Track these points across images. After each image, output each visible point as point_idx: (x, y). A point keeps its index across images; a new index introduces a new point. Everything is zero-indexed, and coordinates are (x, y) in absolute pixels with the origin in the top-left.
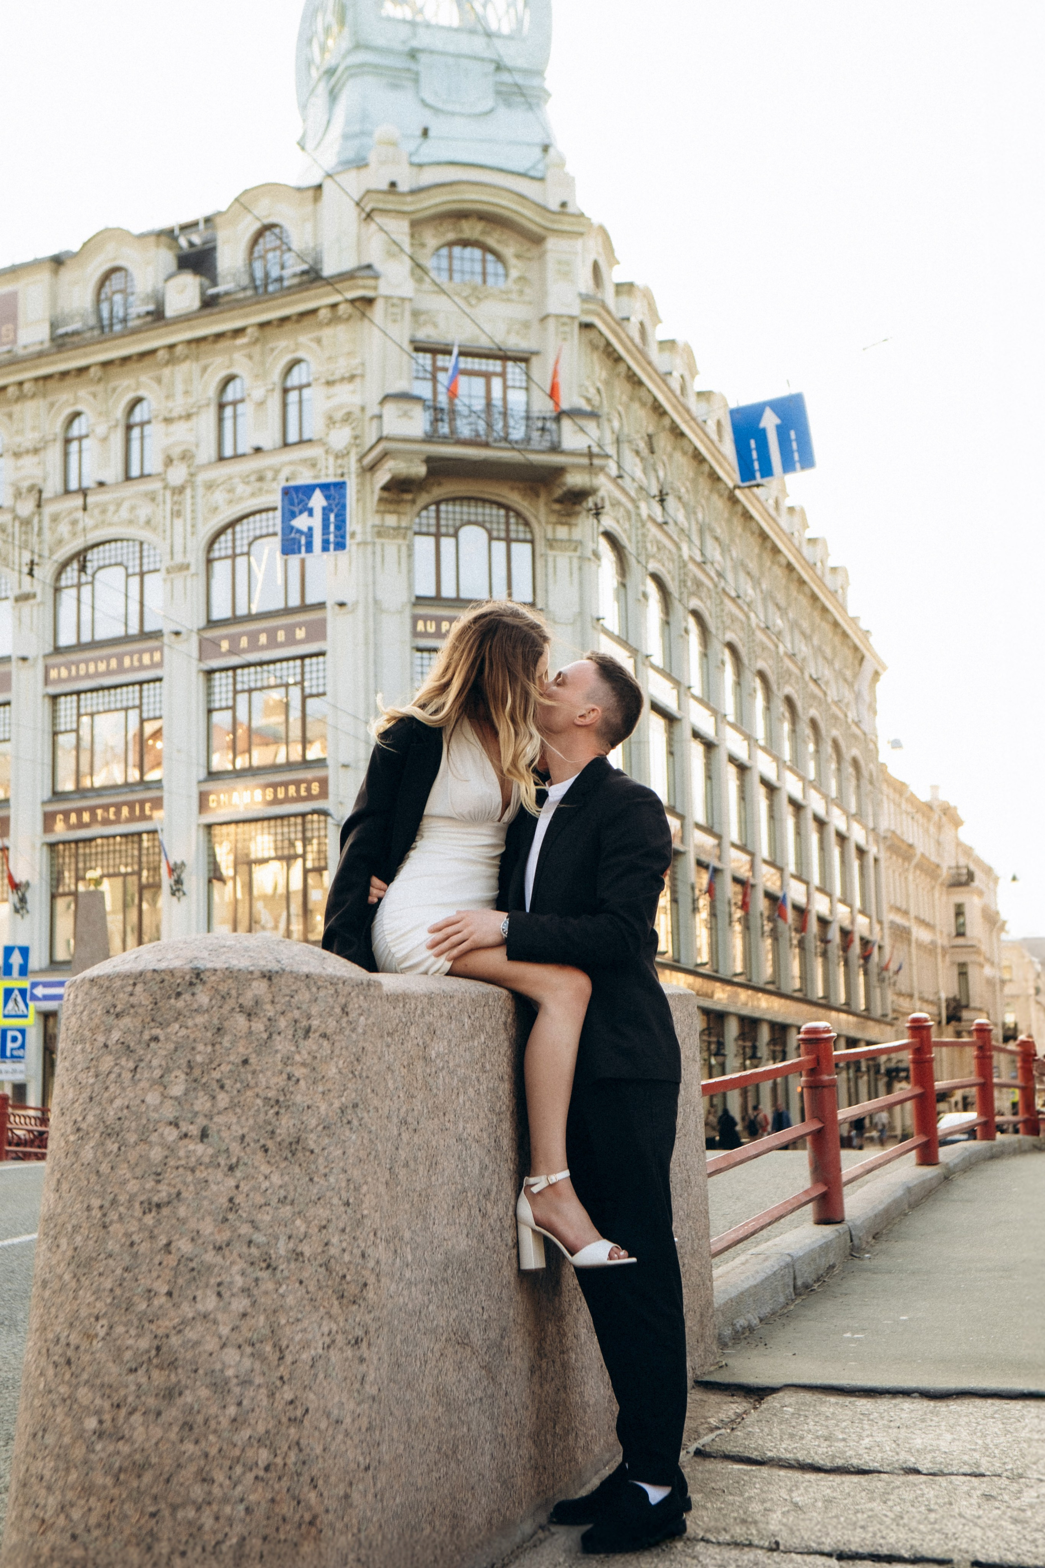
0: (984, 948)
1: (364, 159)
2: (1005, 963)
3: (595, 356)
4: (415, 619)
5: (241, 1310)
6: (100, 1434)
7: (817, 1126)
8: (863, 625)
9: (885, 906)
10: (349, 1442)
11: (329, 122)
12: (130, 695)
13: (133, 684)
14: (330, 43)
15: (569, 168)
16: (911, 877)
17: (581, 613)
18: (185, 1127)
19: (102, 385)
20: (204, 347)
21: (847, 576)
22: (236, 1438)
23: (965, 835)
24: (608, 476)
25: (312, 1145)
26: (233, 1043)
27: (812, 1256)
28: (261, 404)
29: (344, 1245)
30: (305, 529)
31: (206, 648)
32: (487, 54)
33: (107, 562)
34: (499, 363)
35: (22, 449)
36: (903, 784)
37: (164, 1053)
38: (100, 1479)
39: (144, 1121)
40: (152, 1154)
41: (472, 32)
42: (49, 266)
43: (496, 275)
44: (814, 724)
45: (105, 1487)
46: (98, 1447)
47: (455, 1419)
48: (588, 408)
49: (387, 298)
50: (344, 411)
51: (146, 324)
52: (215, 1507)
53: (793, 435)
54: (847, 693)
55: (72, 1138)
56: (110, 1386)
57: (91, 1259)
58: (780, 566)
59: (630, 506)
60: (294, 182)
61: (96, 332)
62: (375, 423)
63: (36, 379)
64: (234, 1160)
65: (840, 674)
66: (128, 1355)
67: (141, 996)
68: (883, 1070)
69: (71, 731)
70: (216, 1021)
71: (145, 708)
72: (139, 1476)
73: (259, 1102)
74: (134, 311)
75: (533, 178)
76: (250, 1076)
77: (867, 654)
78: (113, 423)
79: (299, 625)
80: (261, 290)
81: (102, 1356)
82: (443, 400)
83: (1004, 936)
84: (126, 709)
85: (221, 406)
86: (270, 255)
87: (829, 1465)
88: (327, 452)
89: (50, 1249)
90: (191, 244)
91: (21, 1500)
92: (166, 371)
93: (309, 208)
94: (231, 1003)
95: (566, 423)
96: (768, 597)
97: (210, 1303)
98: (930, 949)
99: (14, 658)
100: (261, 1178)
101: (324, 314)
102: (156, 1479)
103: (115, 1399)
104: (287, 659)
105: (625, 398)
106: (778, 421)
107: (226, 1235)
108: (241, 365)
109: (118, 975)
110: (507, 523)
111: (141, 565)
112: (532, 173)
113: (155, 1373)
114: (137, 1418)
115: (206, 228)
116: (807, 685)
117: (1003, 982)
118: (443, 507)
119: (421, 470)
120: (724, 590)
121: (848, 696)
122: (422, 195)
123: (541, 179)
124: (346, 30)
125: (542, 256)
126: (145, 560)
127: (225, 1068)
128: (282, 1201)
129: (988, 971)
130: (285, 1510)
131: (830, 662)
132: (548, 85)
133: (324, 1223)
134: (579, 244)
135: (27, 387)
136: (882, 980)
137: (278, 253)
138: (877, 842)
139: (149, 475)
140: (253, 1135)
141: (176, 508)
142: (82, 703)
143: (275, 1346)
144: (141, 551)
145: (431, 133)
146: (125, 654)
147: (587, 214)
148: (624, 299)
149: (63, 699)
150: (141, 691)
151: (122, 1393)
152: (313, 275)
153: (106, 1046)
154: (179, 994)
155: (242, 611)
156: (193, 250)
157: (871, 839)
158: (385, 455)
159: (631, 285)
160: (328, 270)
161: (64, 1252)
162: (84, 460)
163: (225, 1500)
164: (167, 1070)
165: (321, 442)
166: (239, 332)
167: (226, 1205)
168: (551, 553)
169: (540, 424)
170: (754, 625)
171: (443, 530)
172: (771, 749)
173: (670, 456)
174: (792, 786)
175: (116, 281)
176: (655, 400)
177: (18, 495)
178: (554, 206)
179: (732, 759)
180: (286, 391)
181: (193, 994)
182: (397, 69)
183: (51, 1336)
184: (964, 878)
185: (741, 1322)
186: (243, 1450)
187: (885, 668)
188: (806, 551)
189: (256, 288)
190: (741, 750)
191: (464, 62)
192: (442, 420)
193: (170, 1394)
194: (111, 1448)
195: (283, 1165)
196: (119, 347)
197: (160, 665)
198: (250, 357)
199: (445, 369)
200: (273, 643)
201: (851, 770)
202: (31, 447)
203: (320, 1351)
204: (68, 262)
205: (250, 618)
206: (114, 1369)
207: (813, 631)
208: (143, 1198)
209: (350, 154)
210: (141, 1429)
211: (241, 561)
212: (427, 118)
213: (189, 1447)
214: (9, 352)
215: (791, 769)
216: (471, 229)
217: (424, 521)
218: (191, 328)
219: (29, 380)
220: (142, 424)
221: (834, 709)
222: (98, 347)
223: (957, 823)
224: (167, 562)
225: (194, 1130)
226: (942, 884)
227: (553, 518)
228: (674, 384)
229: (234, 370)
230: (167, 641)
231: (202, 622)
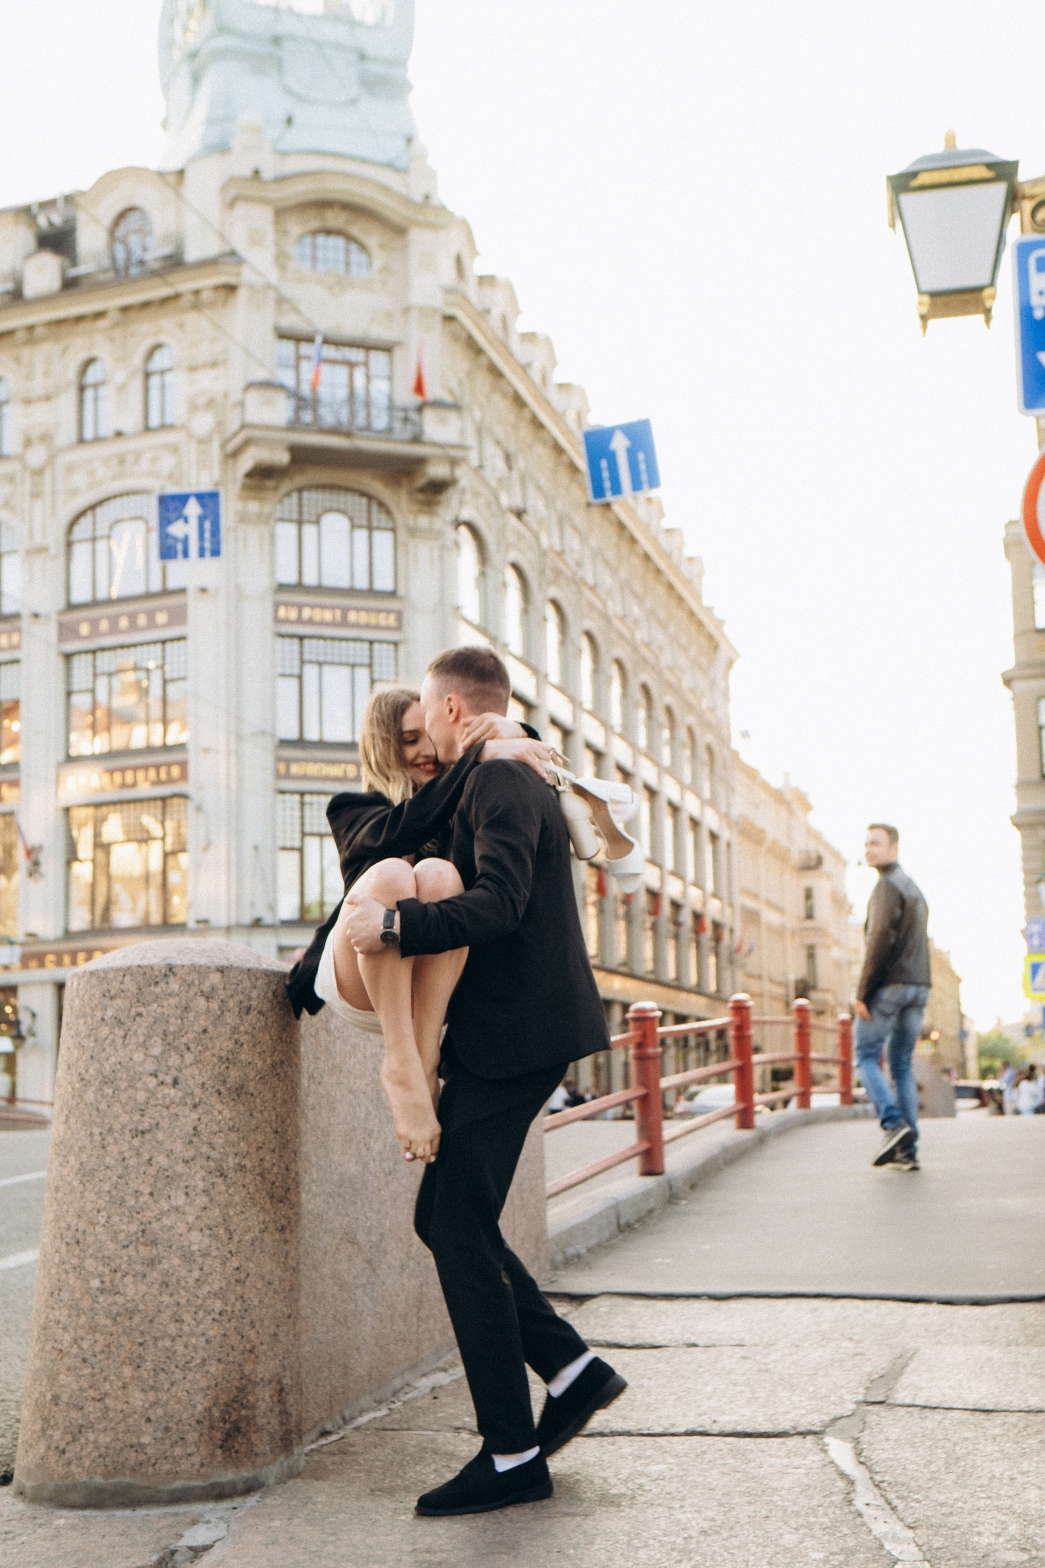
0: (832, 930)
1: (227, 144)
3: (458, 348)
4: (277, 606)
5: (203, 1205)
6: (102, 1291)
7: (641, 1092)
8: (718, 614)
9: (736, 889)
10: (277, 1297)
11: (191, 104)
14: (193, 24)
15: (431, 161)
16: (762, 862)
17: (441, 602)
18: (161, 1077)
20: (63, 329)
21: (703, 566)
22: (199, 1293)
23: (814, 819)
24: (469, 467)
25: (251, 1090)
26: (196, 1017)
27: (633, 1201)
28: (122, 388)
29: (275, 1161)
30: (182, 536)
31: (66, 631)
32: (350, 43)
34: (361, 352)
36: (755, 771)
37: (146, 1025)
38: (102, 1320)
39: (132, 1073)
40: (138, 1096)
41: (335, 20)
43: (360, 264)
44: (669, 711)
45: (106, 1326)
46: (101, 1299)
47: (346, 1296)
48: (450, 400)
49: (251, 287)
50: (207, 397)
51: (4, 302)
52: (184, 1339)
53: (642, 456)
54: (702, 680)
55: (77, 1085)
56: (109, 1258)
57: (93, 1169)
58: (637, 556)
59: (490, 496)
60: (154, 165)
62: (238, 410)
64: (197, 1100)
65: (695, 662)
66: (122, 1236)
67: (129, 984)
70: (184, 1002)
71: (3, 689)
72: (131, 1318)
73: (215, 1060)
75: (395, 169)
76: (208, 1041)
77: (721, 642)
79: (161, 610)
80: (122, 273)
81: (103, 1237)
82: (306, 389)
83: (851, 919)
85: (82, 389)
86: (132, 238)
87: (630, 1343)
88: (188, 437)
89: (61, 1165)
90: (51, 224)
91: (43, 1339)
92: (26, 352)
93: (171, 192)
94: (195, 989)
95: (428, 414)
96: (625, 585)
97: (180, 1200)
98: (779, 932)
100: (216, 1113)
101: (187, 299)
102: (143, 1320)
103: (113, 1266)
104: (148, 643)
105: (486, 390)
106: (627, 444)
107: (191, 1153)
108: (101, 348)
109: (112, 969)
110: (369, 512)
112: (395, 164)
113: (141, 1248)
114: (129, 1279)
115: (66, 207)
116: (662, 674)
117: (851, 964)
118: (306, 495)
119: (283, 458)
120: (582, 579)
121: (702, 683)
122: (287, 183)
123: (404, 171)
124: (209, 13)
125: (405, 247)
126: (3, 541)
127: (191, 1036)
128: (231, 1129)
129: (836, 953)
130: (232, 1343)
131: (685, 650)
132: (410, 76)
133: (260, 1145)
134: (441, 236)
136: (731, 963)
137: (140, 235)
138: (730, 827)
139: (8, 457)
140: (210, 1082)
141: (35, 489)
143: (226, 1229)
145: (297, 120)
147: (449, 207)
148: (486, 291)
151: (118, 1261)
152: (175, 261)
153: (103, 1019)
154: (157, 983)
155: (102, 595)
156: (53, 230)
157: (724, 824)
158: (247, 443)
159: (493, 278)
160: (192, 254)
161: (73, 1166)
163: (192, 1334)
164: (149, 1037)
165: (184, 427)
166: (99, 315)
167: (191, 1131)
168: (413, 542)
169: (402, 414)
170: (610, 614)
171: (305, 517)
172: (627, 735)
173: (530, 447)
174: (647, 772)
176: (516, 392)
178: (418, 197)
179: (589, 746)
180: (148, 375)
181: (167, 983)
182: (260, 55)
183: (63, 1225)
184: (813, 862)
185: (571, 1251)
186: (204, 1301)
187: (738, 656)
188: (663, 539)
189: (117, 270)
190: (598, 739)
192: (305, 408)
193: (152, 1263)
194: (110, 1300)
195: (232, 1104)
197: (17, 647)
198: (112, 340)
199: (308, 358)
200: (133, 627)
201: (705, 756)
203: (257, 1234)
205: (109, 602)
206: (111, 1246)
207: (669, 619)
208: (133, 1126)
209: (214, 139)
210: (132, 1286)
211: (101, 545)
212: (290, 106)
213: (166, 1298)
215: (646, 756)
216: (335, 219)
217: (287, 508)
218: (51, 309)
220: (1, 404)
221: (689, 696)
223: (808, 807)
224: (25, 544)
225: (169, 1079)
226: (792, 868)
227: (415, 507)
228: (536, 375)
229: (95, 353)
230: (25, 623)
231: (62, 605)
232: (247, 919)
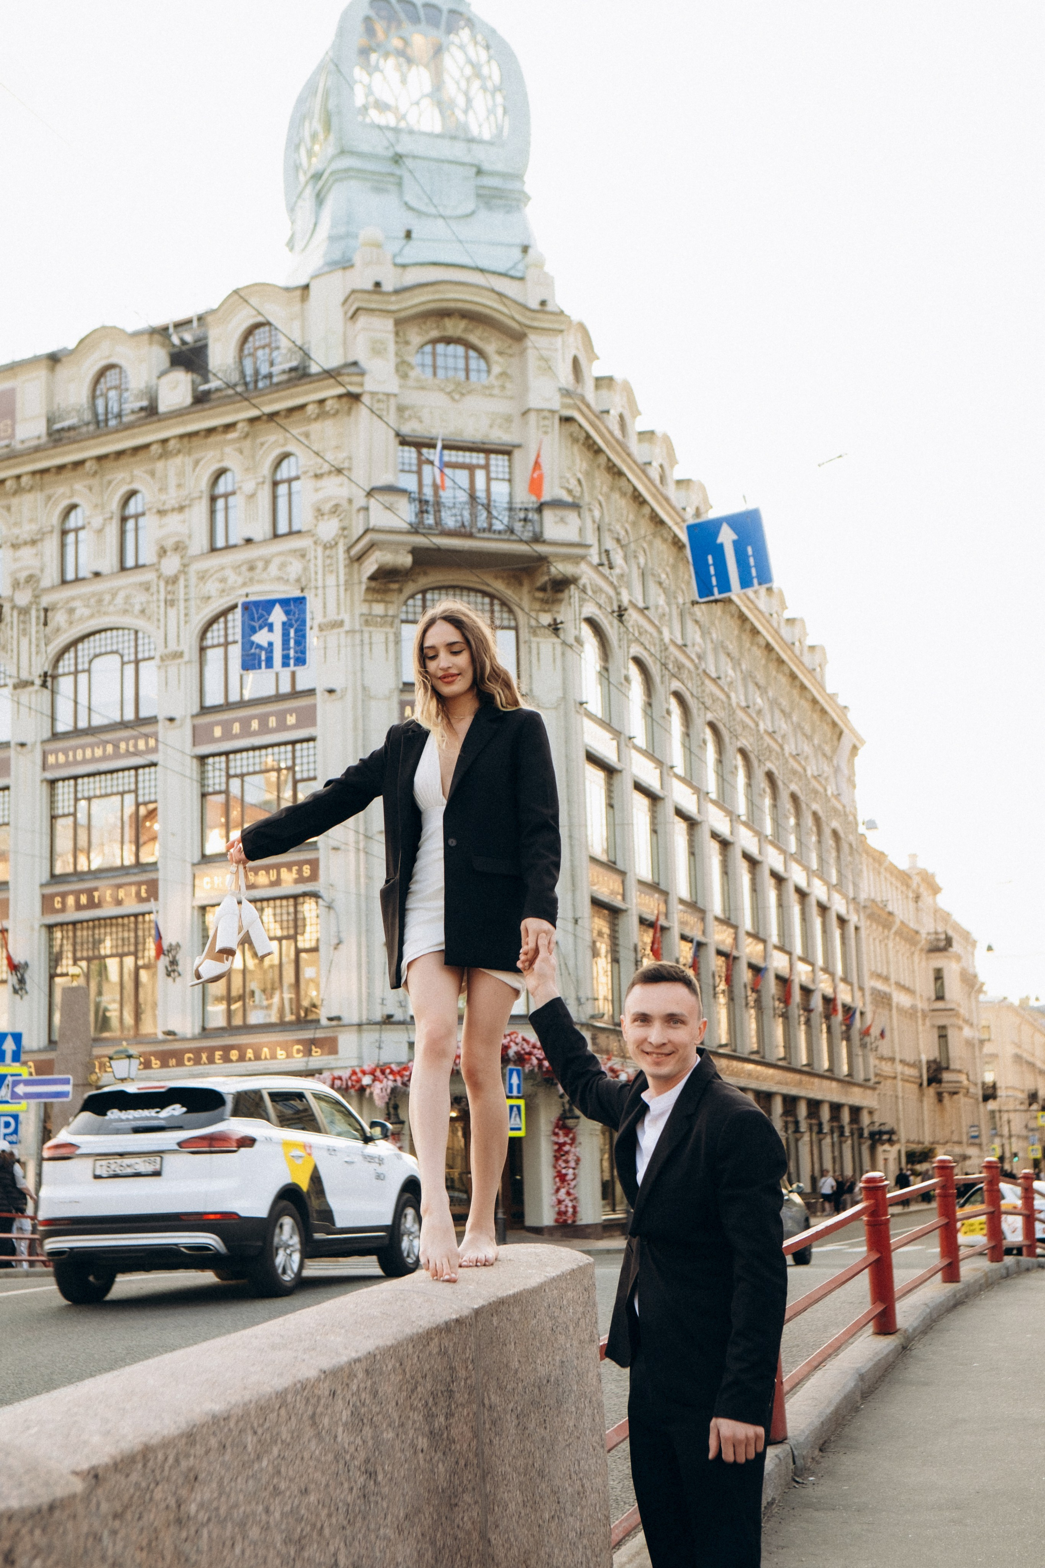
0: (962, 1011)
1: (350, 260)
2: (984, 1023)
3: (576, 448)
4: (403, 705)
8: (841, 701)
9: (867, 973)
11: (315, 225)
12: (126, 780)
13: (129, 769)
14: (317, 148)
15: (549, 269)
16: (891, 945)
17: (564, 698)
19: (98, 477)
20: (196, 441)
21: (824, 654)
23: (944, 901)
24: (590, 564)
28: (252, 496)
30: (265, 645)
31: (198, 735)
32: (467, 159)
33: (103, 650)
34: (482, 455)
35: (20, 541)
36: (882, 854)
41: (453, 138)
42: (45, 363)
43: (479, 371)
44: (794, 797)
48: (569, 499)
49: (373, 394)
50: (333, 503)
51: (140, 419)
53: (750, 550)
54: (826, 768)
58: (759, 646)
59: (611, 592)
60: (282, 283)
61: (92, 428)
62: (362, 514)
63: (34, 473)
65: (818, 749)
68: (866, 1134)
69: (69, 815)
71: (140, 792)
74: (128, 407)
75: (512, 277)
77: (846, 731)
78: (108, 515)
79: (290, 711)
80: (251, 386)
82: (428, 494)
83: (982, 997)
84: (122, 794)
85: (213, 499)
86: (260, 353)
88: (315, 543)
90: (184, 342)
92: (160, 465)
93: (297, 307)
95: (548, 514)
96: (747, 677)
98: (911, 1013)
99: (12, 744)
101: (311, 409)
104: (279, 745)
105: (605, 489)
106: (735, 537)
108: (232, 459)
110: (492, 611)
111: (136, 653)
112: (512, 273)
115: (199, 326)
116: (787, 762)
117: (982, 1042)
118: (429, 596)
119: (407, 560)
120: (704, 671)
121: (827, 770)
122: (407, 295)
123: (521, 279)
124: (332, 137)
125: (523, 352)
126: (140, 648)
129: (967, 1032)
131: (809, 738)
132: (527, 188)
134: (558, 340)
135: (24, 480)
136: (864, 1046)
137: (267, 350)
138: (857, 911)
139: (144, 566)
141: (169, 597)
142: (80, 788)
144: (136, 639)
145: (414, 235)
146: (121, 740)
147: (567, 312)
148: (604, 392)
149: (60, 784)
150: (137, 776)
152: (300, 372)
155: (234, 697)
156: (184, 348)
157: (851, 907)
158: (372, 546)
159: (611, 379)
160: (315, 367)
162: (80, 551)
165: (310, 533)
166: (229, 427)
168: (534, 639)
169: (522, 515)
170: (734, 705)
172: (754, 823)
173: (650, 543)
174: (773, 859)
175: (112, 377)
176: (635, 489)
177: (16, 585)
178: (534, 304)
179: (715, 835)
180: (275, 484)
182: (380, 174)
184: (942, 944)
187: (863, 742)
188: (785, 632)
189: (246, 384)
190: (723, 827)
191: (446, 166)
192: (427, 512)
196: (112, 442)
197: (155, 750)
198: (241, 451)
199: (431, 463)
200: (264, 729)
201: (831, 842)
202: (29, 539)
204: (64, 360)
205: (242, 704)
207: (792, 709)
209: (337, 256)
211: (233, 650)
212: (410, 221)
214: (7, 446)
215: (772, 843)
216: (455, 327)
217: (411, 609)
218: (184, 423)
219: (27, 473)
220: (137, 517)
221: (814, 783)
222: (92, 442)
223: (935, 890)
224: (161, 650)
226: (922, 950)
227: (537, 605)
228: (654, 473)
229: (225, 464)
230: (161, 727)
231: (196, 709)
232: (378, 1017)
